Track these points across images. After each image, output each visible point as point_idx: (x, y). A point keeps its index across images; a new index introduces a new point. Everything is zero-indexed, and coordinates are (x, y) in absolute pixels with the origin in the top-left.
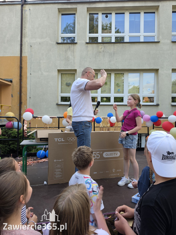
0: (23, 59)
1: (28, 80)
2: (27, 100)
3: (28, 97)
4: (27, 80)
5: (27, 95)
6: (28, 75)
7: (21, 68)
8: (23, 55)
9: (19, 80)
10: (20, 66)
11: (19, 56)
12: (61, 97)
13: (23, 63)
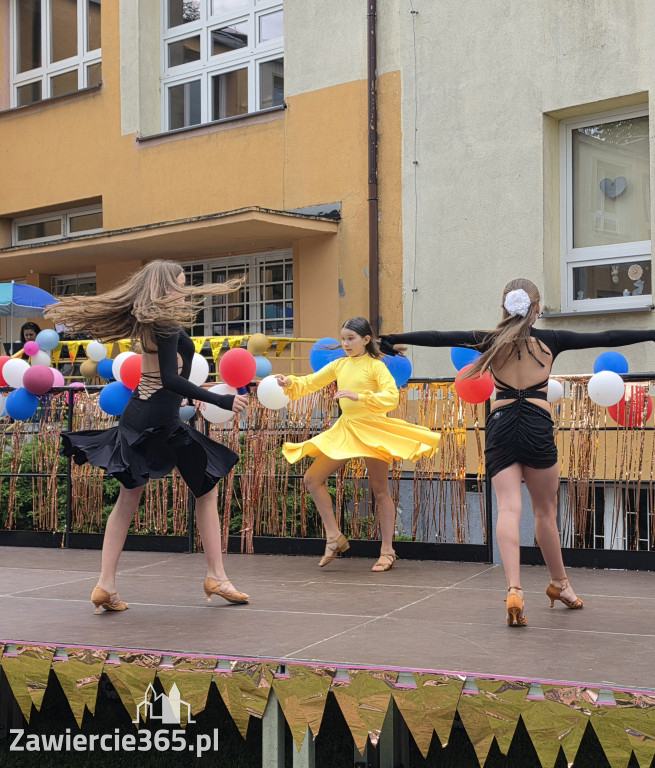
0: (383, 90)
1: (404, 199)
2: (401, 303)
3: (407, 289)
4: (400, 197)
5: (401, 275)
6: (407, 169)
7: (374, 137)
8: (381, 71)
9: (367, 204)
10: (370, 129)
11: (366, 76)
12: (574, 269)
13: (383, 110)
